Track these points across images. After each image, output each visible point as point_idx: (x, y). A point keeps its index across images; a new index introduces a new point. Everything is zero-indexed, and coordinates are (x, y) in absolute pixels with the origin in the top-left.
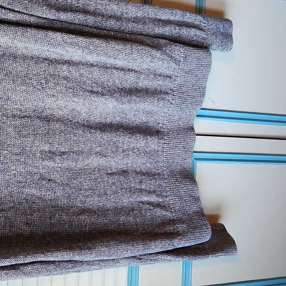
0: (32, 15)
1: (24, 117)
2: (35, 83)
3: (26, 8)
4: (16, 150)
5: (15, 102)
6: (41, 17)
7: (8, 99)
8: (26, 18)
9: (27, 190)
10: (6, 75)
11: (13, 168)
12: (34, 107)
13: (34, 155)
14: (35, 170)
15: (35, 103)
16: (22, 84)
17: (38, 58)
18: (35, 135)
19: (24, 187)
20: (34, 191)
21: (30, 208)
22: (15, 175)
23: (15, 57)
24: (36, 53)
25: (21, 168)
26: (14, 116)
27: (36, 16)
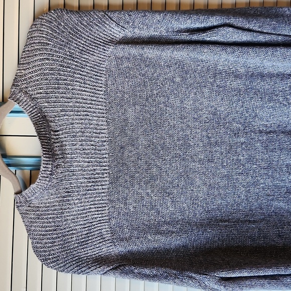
0: (279, 35)
1: (270, 132)
2: (281, 99)
3: (274, 29)
4: (263, 164)
5: (261, 119)
6: (287, 35)
7: (256, 116)
8: (274, 38)
9: (275, 203)
10: (255, 93)
11: (262, 181)
12: (278, 123)
13: (281, 169)
14: (282, 184)
15: (280, 119)
16: (270, 101)
17: (284, 75)
18: (281, 150)
19: (272, 200)
20: (282, 204)
21: (280, 221)
22: (263, 188)
23: (262, 76)
24: (281, 70)
25: (269, 182)
26: (261, 132)
27: (283, 35)
